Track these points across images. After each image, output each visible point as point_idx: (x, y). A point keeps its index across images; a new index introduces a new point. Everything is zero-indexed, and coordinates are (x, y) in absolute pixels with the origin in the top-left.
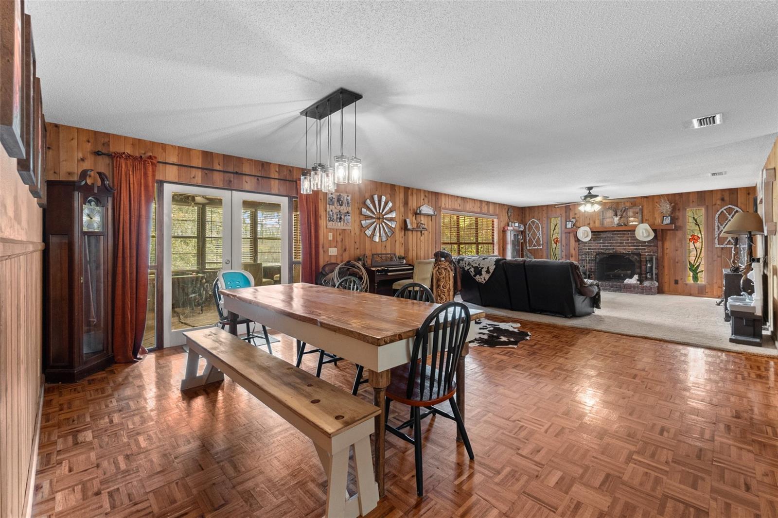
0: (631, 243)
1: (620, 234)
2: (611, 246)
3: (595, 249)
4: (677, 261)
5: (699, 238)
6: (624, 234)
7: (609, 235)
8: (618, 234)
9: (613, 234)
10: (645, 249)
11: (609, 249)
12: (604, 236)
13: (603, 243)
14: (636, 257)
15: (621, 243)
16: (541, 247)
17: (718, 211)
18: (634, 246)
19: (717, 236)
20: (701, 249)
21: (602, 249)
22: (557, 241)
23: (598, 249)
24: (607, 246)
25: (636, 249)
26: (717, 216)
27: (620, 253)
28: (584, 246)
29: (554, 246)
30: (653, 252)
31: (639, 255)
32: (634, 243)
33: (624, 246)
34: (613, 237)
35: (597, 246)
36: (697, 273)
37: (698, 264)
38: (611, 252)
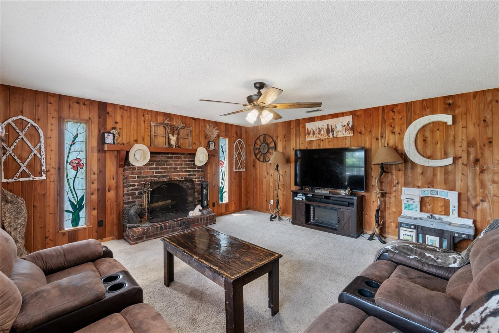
0: (184, 168)
1: (175, 157)
2: (165, 172)
3: (147, 177)
4: (214, 184)
5: (224, 163)
6: (178, 157)
7: (163, 159)
8: (172, 157)
9: (168, 157)
10: (194, 175)
11: (163, 176)
12: (158, 159)
13: (156, 169)
14: (188, 184)
15: (176, 168)
16: (44, 177)
17: (235, 142)
18: (187, 171)
19: (234, 162)
20: (225, 173)
21: (155, 177)
22: (78, 165)
23: (151, 177)
24: (161, 172)
25: (189, 175)
26: (234, 146)
27: (175, 181)
28: (132, 173)
29: (71, 173)
30: (202, 178)
31: (191, 181)
32: (187, 168)
33: (179, 172)
34: (167, 161)
35: (148, 173)
36: (223, 194)
37: (223, 186)
38: (165, 179)
